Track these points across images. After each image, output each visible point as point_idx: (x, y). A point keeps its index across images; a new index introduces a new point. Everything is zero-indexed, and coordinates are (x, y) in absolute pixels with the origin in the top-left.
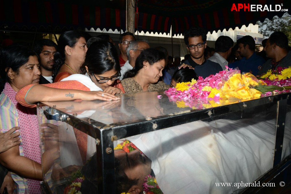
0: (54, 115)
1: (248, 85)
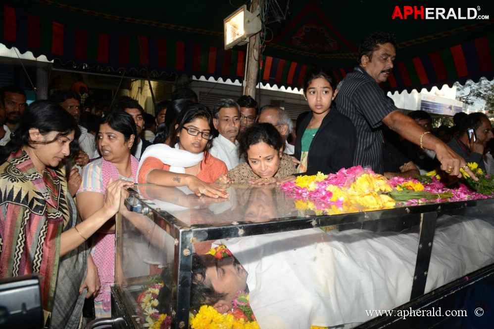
0: (135, 207)
1: (377, 190)
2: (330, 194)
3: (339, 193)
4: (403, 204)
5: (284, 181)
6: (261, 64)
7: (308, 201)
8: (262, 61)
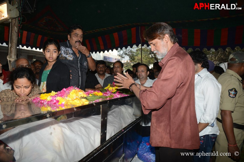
1: (80, 97)
2: (58, 101)
3: (62, 100)
4: (93, 102)
5: (34, 97)
6: (19, 35)
7: (48, 107)
8: (20, 33)
